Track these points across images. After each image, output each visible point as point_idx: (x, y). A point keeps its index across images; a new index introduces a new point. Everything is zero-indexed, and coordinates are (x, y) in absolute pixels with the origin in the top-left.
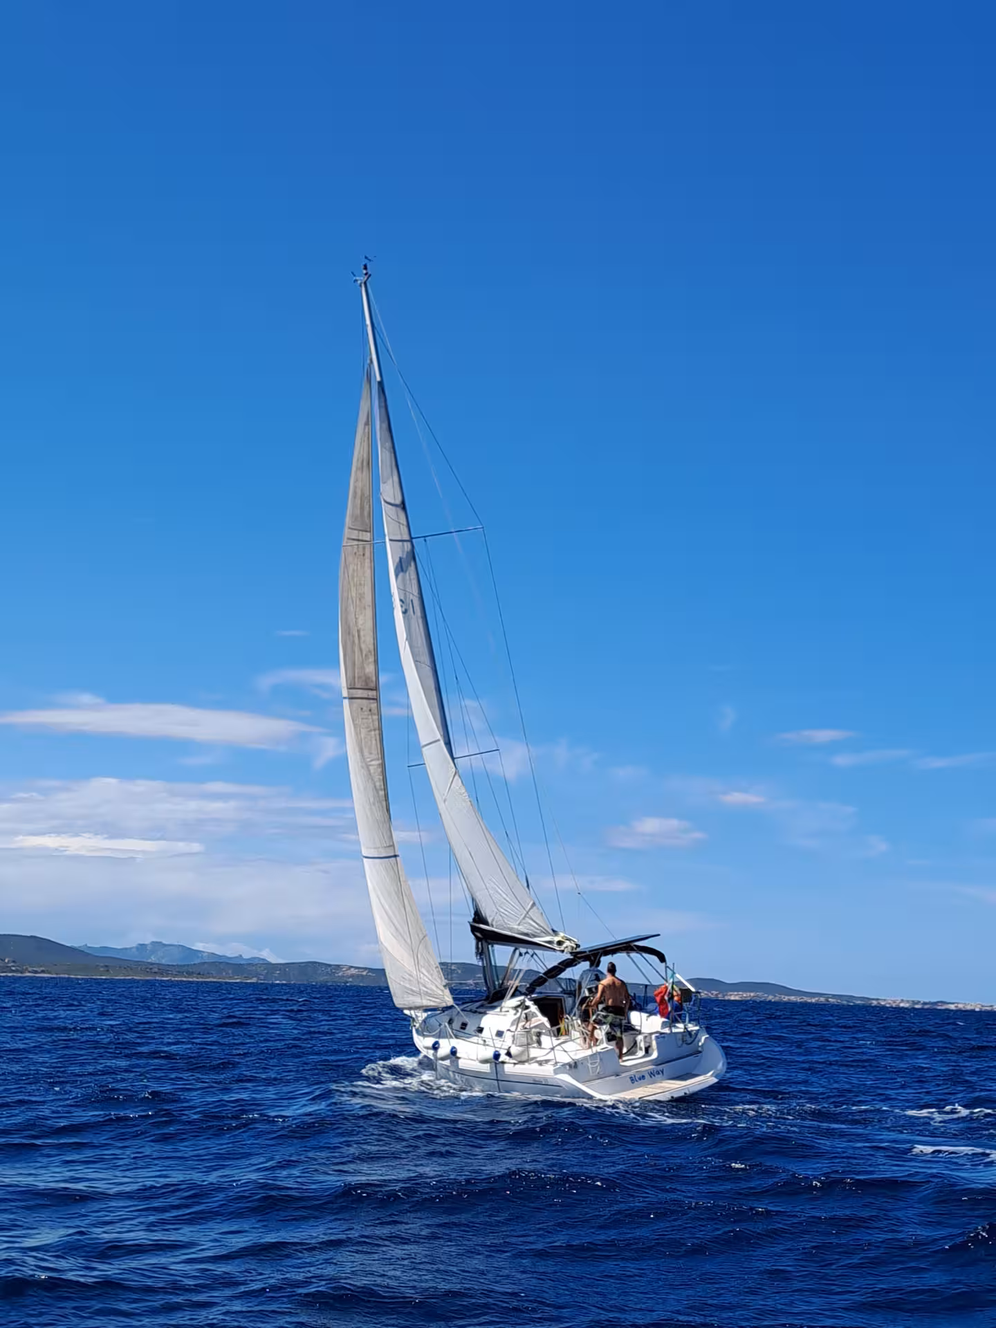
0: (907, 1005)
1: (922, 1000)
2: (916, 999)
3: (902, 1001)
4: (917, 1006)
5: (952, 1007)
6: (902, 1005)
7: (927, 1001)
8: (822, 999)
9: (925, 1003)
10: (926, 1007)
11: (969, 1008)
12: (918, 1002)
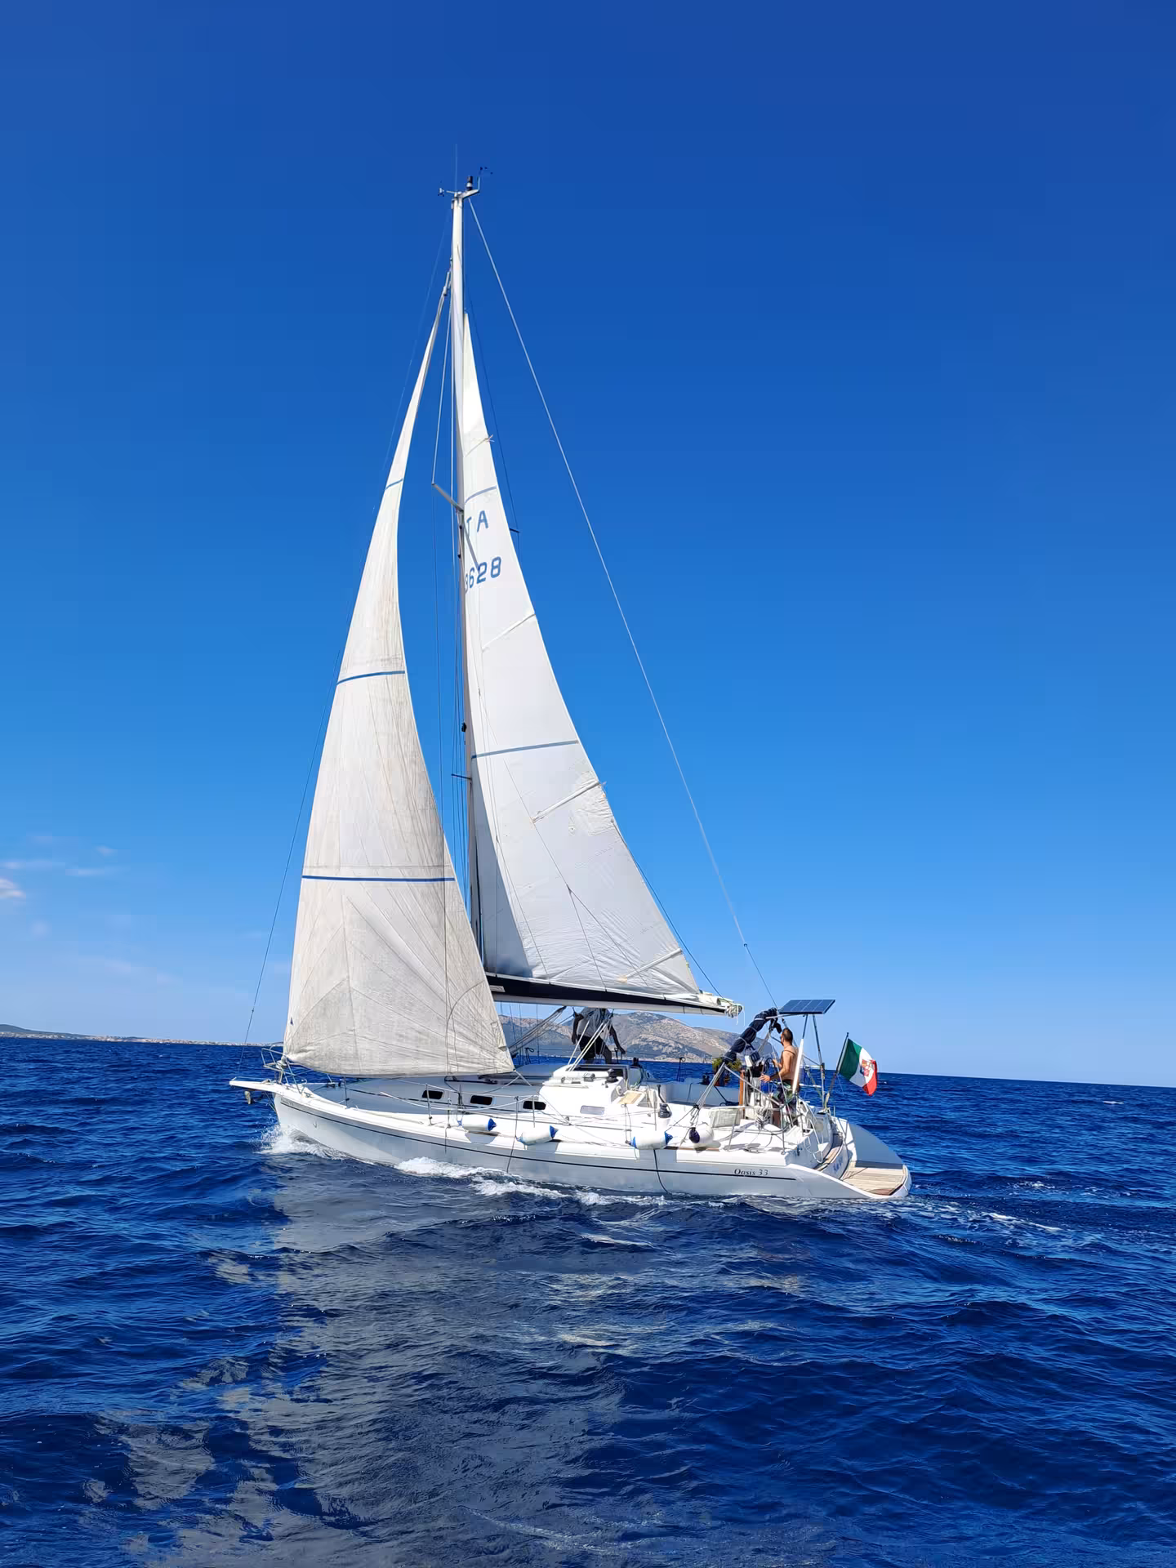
0: (113, 1040)
1: (121, 1036)
2: (117, 1036)
3: (108, 1037)
4: (118, 1040)
5: (144, 1041)
6: (108, 1040)
7: (126, 1036)
8: (56, 1036)
9: (124, 1039)
10: (125, 1041)
11: (155, 1042)
12: (119, 1038)
